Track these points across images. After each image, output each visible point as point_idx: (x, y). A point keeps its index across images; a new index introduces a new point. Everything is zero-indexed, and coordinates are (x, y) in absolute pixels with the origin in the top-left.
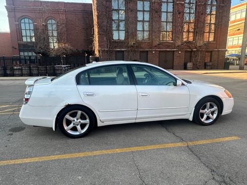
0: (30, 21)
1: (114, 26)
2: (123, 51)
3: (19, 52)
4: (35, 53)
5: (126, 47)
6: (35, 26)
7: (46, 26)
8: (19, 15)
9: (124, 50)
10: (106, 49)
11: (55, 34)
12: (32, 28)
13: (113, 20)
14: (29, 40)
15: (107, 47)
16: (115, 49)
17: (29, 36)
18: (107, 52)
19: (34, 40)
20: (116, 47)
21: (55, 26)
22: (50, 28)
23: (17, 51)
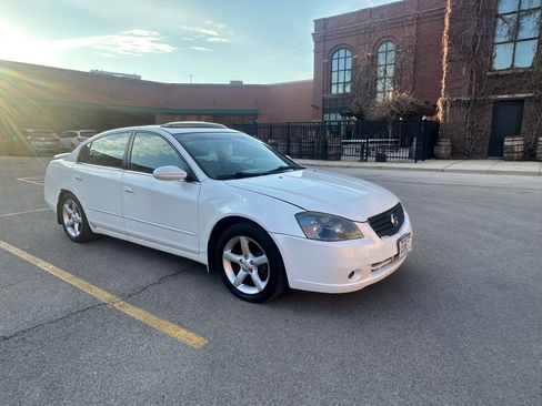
0: (349, 54)
1: (502, 32)
2: (522, 101)
3: (323, 113)
4: (342, 115)
5: (531, 88)
6: (354, 61)
7: (374, 58)
8: (330, 45)
9: (524, 95)
10: (463, 98)
11: (391, 72)
12: (349, 66)
13: (497, 16)
14: (341, 91)
15: (470, 92)
16: (493, 97)
17: (341, 83)
18: (467, 104)
19: (348, 89)
20: (497, 91)
21: (392, 56)
22: (381, 61)
23: (320, 111)
